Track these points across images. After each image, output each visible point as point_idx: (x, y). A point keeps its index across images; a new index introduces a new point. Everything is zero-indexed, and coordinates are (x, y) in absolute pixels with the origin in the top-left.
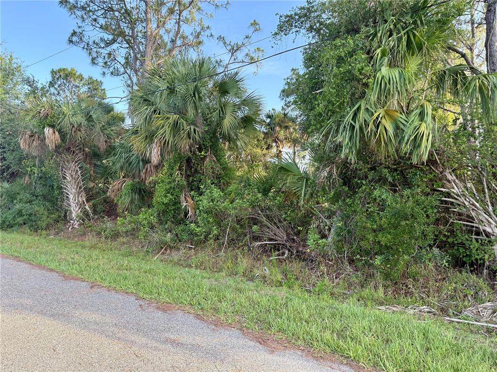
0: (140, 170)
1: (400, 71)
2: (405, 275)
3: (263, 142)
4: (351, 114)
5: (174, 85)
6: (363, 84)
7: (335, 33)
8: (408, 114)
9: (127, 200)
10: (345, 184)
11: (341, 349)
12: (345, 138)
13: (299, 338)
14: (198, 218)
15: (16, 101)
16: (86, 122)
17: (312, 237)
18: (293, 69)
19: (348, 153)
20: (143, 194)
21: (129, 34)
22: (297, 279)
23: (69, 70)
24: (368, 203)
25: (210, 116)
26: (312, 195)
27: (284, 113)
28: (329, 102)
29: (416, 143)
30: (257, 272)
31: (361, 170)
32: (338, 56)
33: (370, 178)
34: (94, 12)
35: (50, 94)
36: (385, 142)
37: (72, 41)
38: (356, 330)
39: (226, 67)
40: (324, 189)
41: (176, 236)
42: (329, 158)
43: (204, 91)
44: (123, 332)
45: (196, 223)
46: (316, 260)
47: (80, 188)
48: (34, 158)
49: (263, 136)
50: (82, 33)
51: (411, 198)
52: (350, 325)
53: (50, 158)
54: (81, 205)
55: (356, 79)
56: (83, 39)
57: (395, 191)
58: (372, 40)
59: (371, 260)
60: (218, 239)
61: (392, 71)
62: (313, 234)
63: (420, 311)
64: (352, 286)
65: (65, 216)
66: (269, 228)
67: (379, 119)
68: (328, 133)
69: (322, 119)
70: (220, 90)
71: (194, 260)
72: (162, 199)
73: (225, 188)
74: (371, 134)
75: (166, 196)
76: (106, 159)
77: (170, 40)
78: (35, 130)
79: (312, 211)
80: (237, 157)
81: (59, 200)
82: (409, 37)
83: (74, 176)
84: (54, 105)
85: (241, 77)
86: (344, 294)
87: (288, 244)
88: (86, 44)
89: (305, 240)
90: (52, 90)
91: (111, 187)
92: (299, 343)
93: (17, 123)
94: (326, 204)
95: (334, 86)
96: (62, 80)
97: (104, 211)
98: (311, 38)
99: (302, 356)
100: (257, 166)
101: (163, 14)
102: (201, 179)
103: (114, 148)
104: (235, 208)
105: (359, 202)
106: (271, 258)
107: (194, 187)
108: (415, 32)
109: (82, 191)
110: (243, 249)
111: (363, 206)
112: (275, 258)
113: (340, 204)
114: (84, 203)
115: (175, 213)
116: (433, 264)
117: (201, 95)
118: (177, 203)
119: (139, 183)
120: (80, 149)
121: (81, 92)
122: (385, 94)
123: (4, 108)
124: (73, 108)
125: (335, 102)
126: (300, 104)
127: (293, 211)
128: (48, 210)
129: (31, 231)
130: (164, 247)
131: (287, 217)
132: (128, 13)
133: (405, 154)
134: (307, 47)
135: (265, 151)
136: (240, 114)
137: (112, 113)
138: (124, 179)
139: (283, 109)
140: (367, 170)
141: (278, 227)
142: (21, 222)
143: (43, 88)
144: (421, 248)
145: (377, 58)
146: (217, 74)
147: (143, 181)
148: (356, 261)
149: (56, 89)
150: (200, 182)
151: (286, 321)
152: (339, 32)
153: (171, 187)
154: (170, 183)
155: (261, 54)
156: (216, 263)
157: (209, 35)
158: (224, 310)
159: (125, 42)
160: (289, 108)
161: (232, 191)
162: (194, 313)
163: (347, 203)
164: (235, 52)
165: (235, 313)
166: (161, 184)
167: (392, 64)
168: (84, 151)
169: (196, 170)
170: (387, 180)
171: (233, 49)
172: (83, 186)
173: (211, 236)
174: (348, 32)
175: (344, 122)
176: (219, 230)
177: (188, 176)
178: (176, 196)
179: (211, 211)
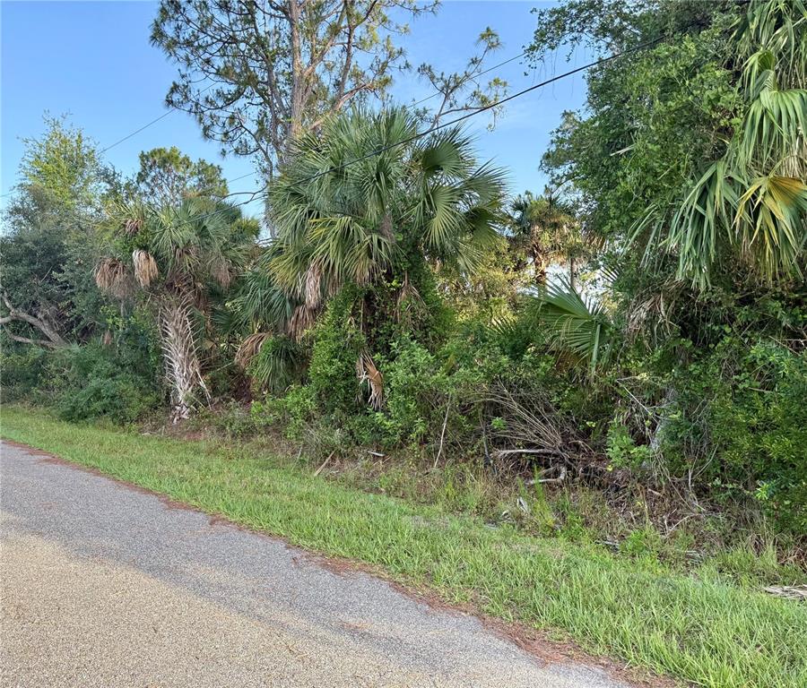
0: (286, 318)
1: (804, 95)
3: (507, 258)
4: (696, 190)
5: (342, 164)
6: (720, 130)
7: (654, 33)
9: (266, 370)
10: (684, 334)
11: (687, 669)
12: (684, 242)
13: (596, 641)
14: (389, 402)
15: (89, 209)
16: (198, 238)
17: (617, 443)
18: (565, 114)
19: (691, 270)
20: (293, 360)
21: (263, 79)
22: (587, 523)
23: (168, 151)
24: (738, 373)
25: (406, 214)
26: (613, 357)
27: (550, 198)
28: (647, 170)
30: (505, 508)
31: (720, 304)
32: (664, 78)
33: (740, 319)
34: (205, 48)
35: (140, 194)
36: (773, 246)
37: (172, 102)
38: (721, 633)
39: (436, 121)
40: (639, 345)
41: (351, 434)
42: (650, 282)
43: (395, 169)
44: (266, 607)
45: (386, 411)
46: (626, 487)
47: (191, 350)
48: (117, 302)
49: (507, 245)
50: (187, 86)
52: (706, 622)
53: (142, 301)
54: (193, 380)
55: (704, 120)
56: (189, 95)
57: (798, 347)
58: (738, 38)
59: (746, 489)
60: (427, 442)
61: (784, 97)
62: (618, 435)
64: (704, 542)
65: (168, 398)
66: (525, 422)
67: (759, 200)
68: (647, 232)
69: (633, 206)
70: (424, 164)
71: (383, 480)
73: (436, 346)
74: (741, 231)
75: (331, 363)
76: (231, 300)
77: (333, 82)
78: (118, 256)
79: (615, 388)
80: (458, 287)
81: (158, 371)
83: (180, 331)
84: (147, 212)
85: (464, 137)
86: (687, 556)
87: (566, 455)
88: (194, 104)
89: (602, 448)
90: (143, 187)
91: (240, 349)
92: (599, 650)
93: (90, 245)
94: (644, 375)
95: (656, 138)
96: (158, 170)
97: (229, 390)
98: (603, 51)
99: (604, 678)
100: (497, 304)
101: (320, 38)
102: (392, 332)
103: (243, 282)
104: (457, 385)
105: (717, 370)
106: (532, 482)
107: (380, 345)
109: (193, 356)
111: (726, 379)
112: (541, 481)
113: (676, 375)
114: (197, 376)
115: (347, 392)
117: (390, 177)
118: (349, 375)
119: (285, 340)
120: (190, 284)
122: (770, 145)
123: (71, 222)
124: (176, 216)
125: (659, 170)
126: (584, 179)
127: (574, 390)
128: (141, 388)
129: (115, 424)
130: (328, 454)
131: (563, 400)
132: (261, 43)
134: (594, 67)
135: (511, 275)
136: (463, 207)
137: (239, 220)
138: (260, 334)
140: (733, 304)
141: (544, 422)
142: (100, 409)
143: (128, 185)
145: (750, 74)
147: (292, 337)
148: (712, 491)
149: (148, 184)
150: (390, 335)
151: (568, 606)
152: (663, 31)
153: (339, 347)
154: (337, 338)
155: (501, 90)
156: (424, 486)
157: (403, 65)
158: (445, 577)
159: (257, 95)
160: (560, 189)
161: (449, 353)
162: (389, 579)
163: (690, 372)
164: (451, 92)
165: (466, 585)
166: (322, 342)
167: (784, 82)
168: (195, 288)
169: (382, 314)
170: (780, 323)
171: (448, 86)
172: (196, 346)
173: (413, 436)
174: (683, 28)
175: (682, 209)
176: (428, 426)
177: (370, 326)
178: (349, 362)
179: (413, 389)
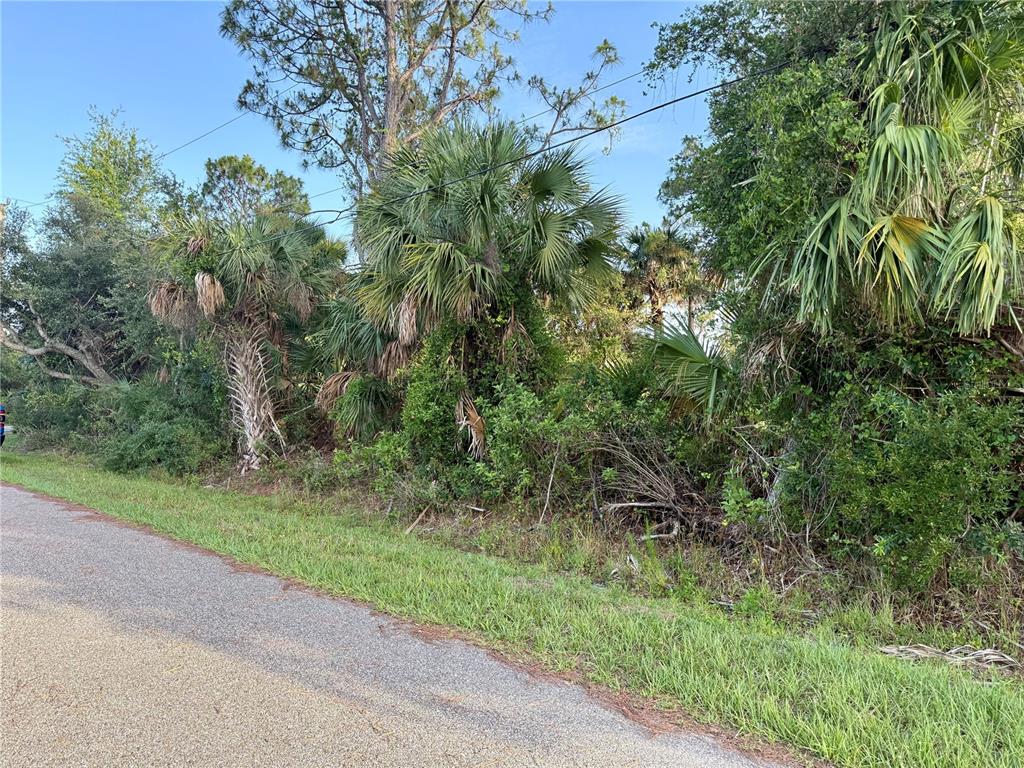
0: (376, 355)
1: (929, 132)
2: (941, 580)
3: (623, 294)
4: (819, 227)
5: (442, 183)
6: (845, 164)
7: (779, 57)
8: (948, 224)
9: (352, 415)
10: (804, 380)
11: (800, 735)
12: (806, 282)
13: (707, 707)
14: (491, 451)
15: (143, 223)
16: (273, 262)
17: (733, 496)
18: (686, 139)
19: (812, 314)
20: (384, 404)
21: (353, 82)
22: (700, 583)
23: (240, 160)
24: (858, 422)
26: (730, 404)
27: (669, 231)
28: (770, 204)
29: (968, 287)
30: (614, 566)
31: (841, 349)
32: (789, 106)
33: (861, 366)
34: (285, 43)
35: (206, 208)
36: (894, 289)
37: (246, 103)
38: (834, 695)
39: (547, 140)
40: (757, 392)
41: (448, 487)
42: (770, 325)
43: (501, 192)
44: (347, 680)
45: (488, 462)
46: (742, 543)
47: (263, 391)
48: (176, 332)
49: (622, 280)
50: (264, 86)
51: (955, 411)
52: (820, 685)
53: (205, 332)
54: (265, 425)
55: (829, 154)
56: (265, 97)
57: (918, 395)
58: (865, 67)
59: (864, 544)
60: (532, 495)
61: (909, 133)
62: (734, 487)
63: (978, 660)
64: (821, 600)
65: (234, 446)
66: (637, 473)
67: (882, 240)
68: (768, 271)
69: (754, 242)
70: (534, 188)
71: (483, 538)
72: (419, 412)
73: (544, 389)
74: (864, 272)
75: (427, 407)
76: (311, 333)
77: (433, 90)
78: (178, 279)
79: (732, 437)
80: (569, 325)
81: (223, 414)
82: (947, 57)
83: (250, 368)
84: (213, 229)
85: (577, 160)
86: (803, 616)
87: (679, 509)
88: (271, 107)
89: (716, 500)
90: (209, 200)
91: (321, 390)
92: (709, 717)
93: (145, 265)
94: (763, 423)
95: (779, 170)
96: (227, 181)
97: (308, 436)
98: (726, 72)
99: (715, 747)
100: (611, 344)
101: (419, 39)
102: (496, 373)
103: (327, 313)
104: (566, 433)
105: (837, 420)
106: (643, 538)
107: (483, 388)
108: (963, 45)
109: (266, 397)
110: (583, 518)
111: (846, 429)
112: (653, 537)
113: (795, 424)
114: (270, 420)
115: (445, 440)
116: (1008, 557)
117: (496, 201)
118: (447, 420)
119: (374, 380)
120: (262, 314)
121: (263, 202)
122: (894, 182)
123: (121, 238)
124: (248, 234)
125: (781, 205)
126: (703, 211)
127: (689, 439)
128: (203, 434)
129: (171, 474)
130: (422, 509)
131: (677, 450)
132: (351, 41)
133: (942, 313)
134: (717, 90)
135: (626, 313)
136: (575, 237)
137: (322, 242)
138: (346, 373)
139: (665, 222)
140: (854, 349)
141: (657, 473)
142: (153, 458)
143: (191, 197)
144: (978, 520)
145: (876, 106)
146: (528, 157)
147: (383, 377)
148: (829, 547)
149: (215, 197)
150: (494, 377)
151: (679, 672)
152: (788, 56)
153: (437, 389)
154: (434, 380)
155: (618, 111)
156: (528, 544)
157: (512, 76)
158: (548, 643)
159: (346, 100)
160: (679, 221)
161: (558, 397)
162: (487, 647)
163: (810, 421)
164: (564, 109)
165: (571, 651)
166: (417, 383)
167: (910, 117)
168: (268, 318)
169: (486, 353)
170: (901, 370)
171: (561, 103)
172: (269, 387)
173: (517, 488)
174: (809, 53)
175: (804, 247)
176: (533, 477)
177: (471, 366)
178: (447, 406)
179: (517, 437)
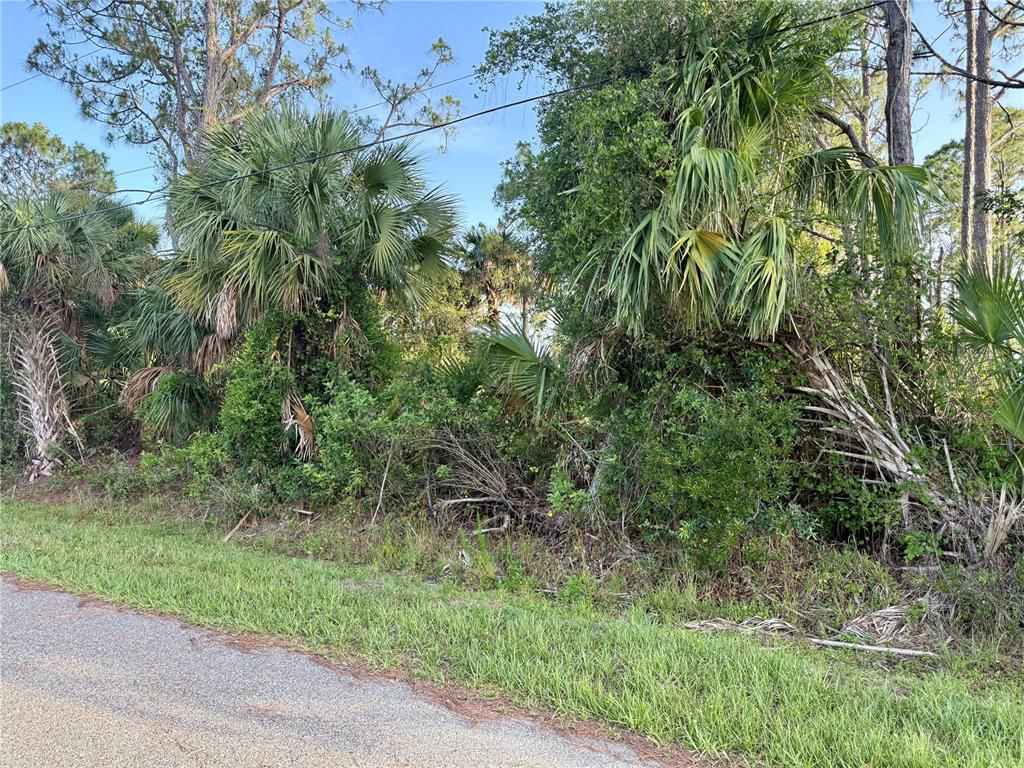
0: (190, 350)
1: (727, 155)
2: (736, 559)
3: (460, 293)
4: (633, 238)
5: (266, 168)
6: (658, 180)
7: (597, 75)
8: (743, 240)
9: (163, 414)
10: (622, 379)
11: (610, 710)
12: (622, 288)
13: (527, 692)
14: (321, 451)
16: (69, 243)
17: (558, 488)
18: (520, 144)
19: (627, 318)
20: (199, 402)
21: (168, 54)
22: (528, 572)
23: (31, 128)
24: (667, 418)
25: (345, 234)
26: (557, 401)
27: (504, 234)
28: (591, 213)
29: (757, 298)
30: (446, 562)
31: (652, 351)
32: (608, 121)
33: (670, 367)
36: (697, 298)
37: (37, 64)
38: (642, 670)
39: (381, 133)
40: (581, 389)
41: (272, 490)
42: (591, 328)
43: (331, 182)
45: (316, 462)
46: (566, 532)
47: (56, 387)
49: (460, 279)
50: (59, 47)
51: (747, 407)
52: (630, 662)
54: (59, 426)
55: (643, 169)
56: (61, 60)
57: (718, 393)
58: (674, 91)
59: (672, 529)
60: (364, 495)
61: (711, 155)
62: (560, 480)
63: (765, 629)
64: (635, 583)
65: (21, 450)
66: (471, 470)
67: (687, 251)
68: (588, 277)
69: (577, 249)
70: (366, 182)
71: (311, 541)
72: (240, 412)
73: (378, 387)
74: (671, 279)
75: (249, 406)
76: (115, 324)
77: (259, 70)
79: (558, 433)
80: (407, 322)
81: (7, 414)
82: (743, 88)
83: (40, 362)
85: (411, 156)
86: (619, 599)
87: (510, 503)
88: (69, 72)
89: (543, 493)
91: (126, 387)
92: (529, 702)
94: (586, 419)
95: (599, 182)
96: (14, 150)
97: (111, 438)
98: (554, 83)
99: (533, 729)
100: (447, 342)
101: (244, 14)
102: (327, 369)
103: (134, 301)
104: (400, 430)
105: (649, 415)
106: (475, 532)
107: (312, 384)
108: (756, 79)
109: (59, 395)
110: (416, 515)
111: (657, 423)
112: (484, 531)
113: (613, 420)
114: (64, 420)
115: (269, 440)
116: (790, 535)
117: (326, 190)
118: (273, 419)
119: (188, 376)
120: (56, 301)
121: (59, 177)
122: (698, 198)
124: (39, 212)
125: (601, 215)
126: (534, 217)
127: (521, 434)
130: (243, 515)
131: (509, 446)
132: (165, 8)
133: (736, 319)
134: (546, 99)
135: (464, 311)
136: (411, 233)
137: (130, 224)
138: (155, 369)
139: (500, 224)
140: (663, 351)
141: (490, 469)
144: (767, 503)
145: (682, 131)
146: (361, 148)
147: (198, 373)
148: (642, 533)
150: (325, 374)
151: (502, 660)
152: (609, 73)
153: (260, 386)
154: (257, 376)
155: (453, 109)
156: (360, 545)
157: (345, 64)
159: (158, 72)
160: (514, 224)
161: (393, 395)
162: (309, 652)
163: (626, 417)
164: (399, 103)
165: (397, 649)
166: (238, 379)
167: (713, 141)
168: (63, 306)
169: (316, 348)
170: (703, 371)
171: (395, 96)
172: (63, 384)
173: (348, 489)
174: (627, 73)
175: (620, 255)
176: (366, 477)
177: (300, 362)
178: (272, 404)
179: (350, 436)
